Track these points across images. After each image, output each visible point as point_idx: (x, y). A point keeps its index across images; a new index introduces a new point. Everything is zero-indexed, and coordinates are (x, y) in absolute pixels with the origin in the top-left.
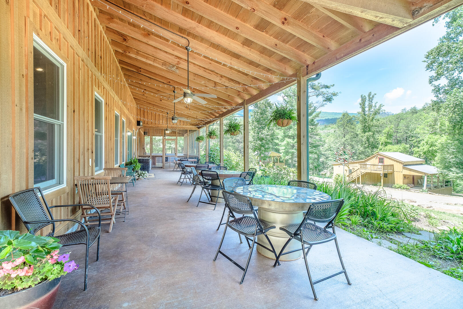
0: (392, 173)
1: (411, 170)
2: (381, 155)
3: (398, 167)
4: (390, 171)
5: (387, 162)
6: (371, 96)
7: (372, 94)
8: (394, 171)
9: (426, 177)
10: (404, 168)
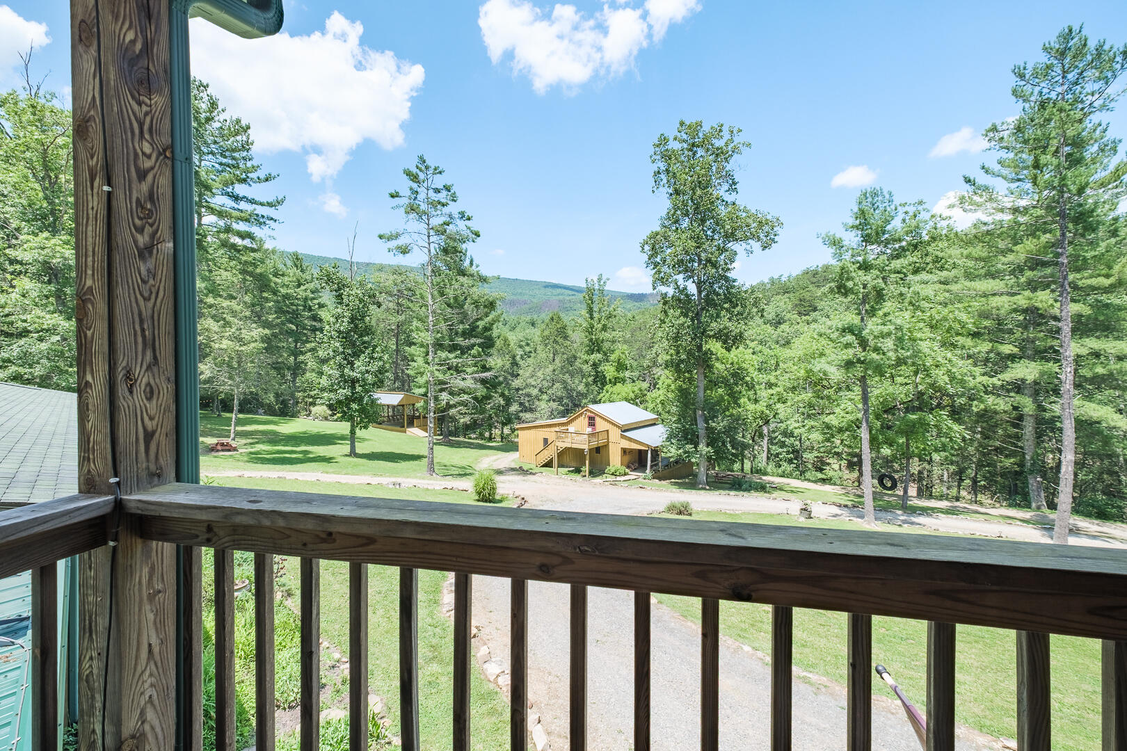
0: (606, 446)
1: (630, 439)
2: (591, 412)
3: (615, 434)
4: (602, 442)
5: (601, 425)
6: (602, 283)
7: (604, 278)
8: (608, 442)
9: (649, 452)
10: (623, 437)
